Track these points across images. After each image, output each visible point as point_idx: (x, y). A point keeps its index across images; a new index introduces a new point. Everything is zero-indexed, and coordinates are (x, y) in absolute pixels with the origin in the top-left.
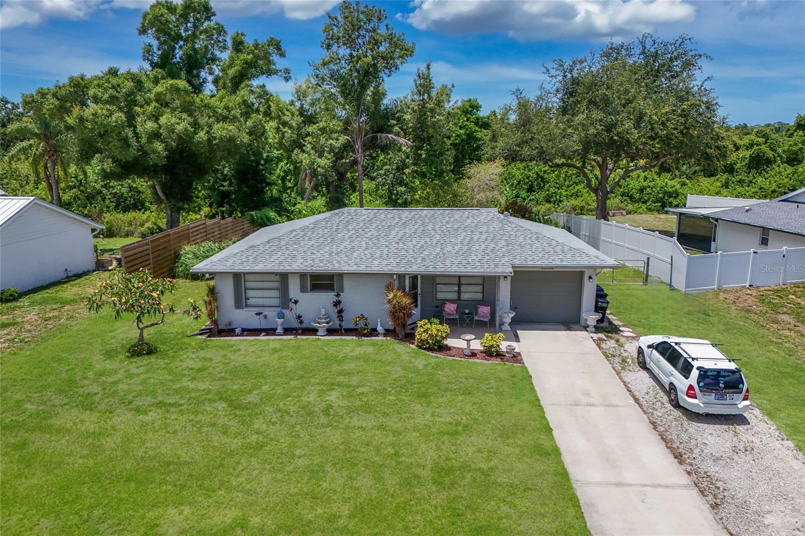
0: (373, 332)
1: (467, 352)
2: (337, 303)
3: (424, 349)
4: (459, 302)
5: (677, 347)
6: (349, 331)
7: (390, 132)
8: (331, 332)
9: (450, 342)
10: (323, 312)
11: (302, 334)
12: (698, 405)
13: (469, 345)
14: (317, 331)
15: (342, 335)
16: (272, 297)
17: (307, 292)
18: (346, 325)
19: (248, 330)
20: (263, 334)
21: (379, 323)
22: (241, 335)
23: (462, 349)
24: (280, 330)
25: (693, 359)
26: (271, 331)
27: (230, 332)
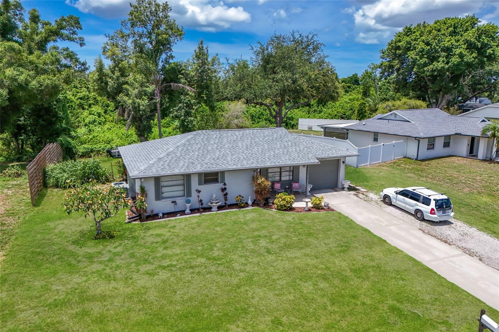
0: (247, 205)
1: (307, 209)
2: (223, 190)
3: (283, 210)
4: (281, 182)
5: (414, 191)
6: (231, 206)
7: (180, 83)
8: (220, 208)
9: (295, 205)
10: (214, 196)
11: (203, 212)
12: (437, 218)
13: (307, 205)
14: (211, 208)
15: (227, 209)
16: (178, 190)
17: (202, 185)
18: (228, 203)
19: (167, 214)
20: (179, 215)
21: (249, 199)
22: (163, 217)
23: (304, 208)
24: (188, 211)
25: (429, 196)
26: (183, 213)
27: (155, 216)
